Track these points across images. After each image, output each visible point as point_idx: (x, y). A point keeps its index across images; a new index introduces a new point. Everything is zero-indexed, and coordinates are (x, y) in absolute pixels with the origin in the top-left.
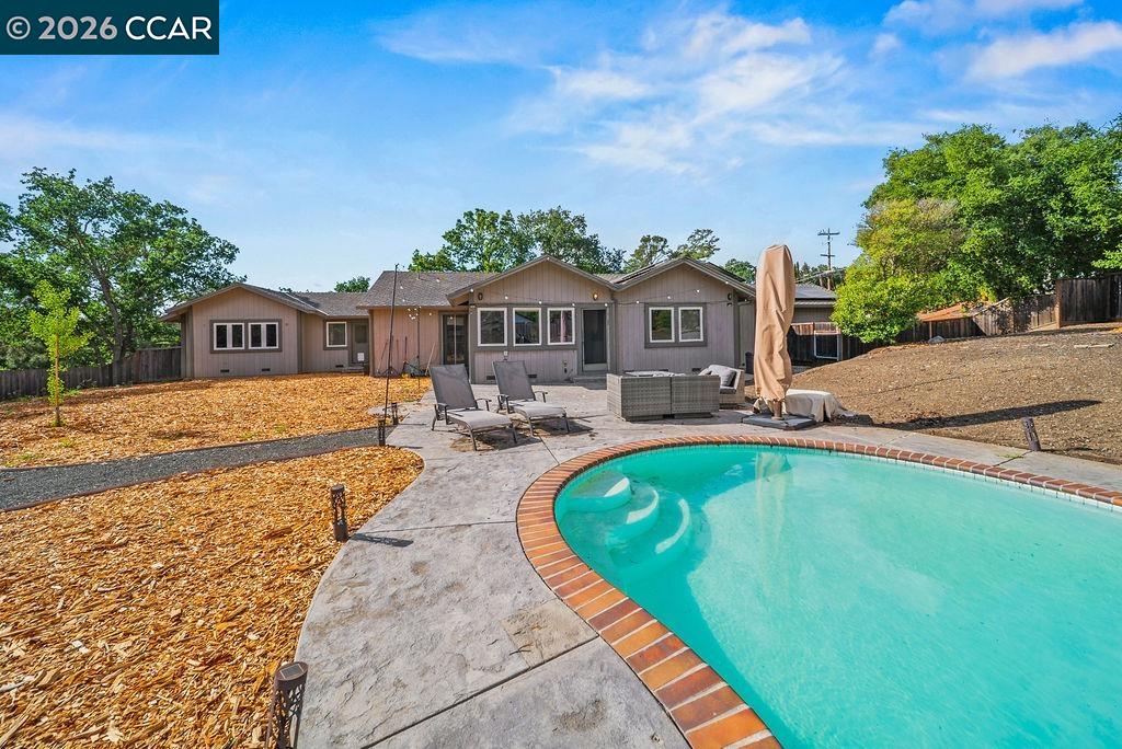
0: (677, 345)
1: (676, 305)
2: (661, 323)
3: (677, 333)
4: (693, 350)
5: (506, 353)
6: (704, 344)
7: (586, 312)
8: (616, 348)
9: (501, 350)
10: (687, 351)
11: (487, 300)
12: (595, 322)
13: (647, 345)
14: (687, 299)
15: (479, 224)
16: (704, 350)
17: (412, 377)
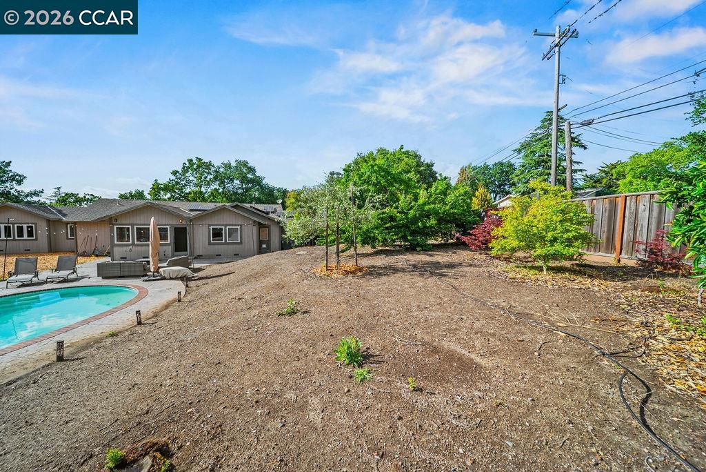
0: (226, 243)
1: (226, 226)
2: (217, 234)
3: (226, 237)
4: (235, 246)
5: (131, 247)
6: (241, 243)
7: (175, 228)
8: (192, 245)
9: (128, 245)
10: (231, 246)
11: (119, 222)
12: (181, 233)
13: (210, 243)
14: (231, 223)
15: (199, 167)
16: (240, 246)
17: (97, 256)
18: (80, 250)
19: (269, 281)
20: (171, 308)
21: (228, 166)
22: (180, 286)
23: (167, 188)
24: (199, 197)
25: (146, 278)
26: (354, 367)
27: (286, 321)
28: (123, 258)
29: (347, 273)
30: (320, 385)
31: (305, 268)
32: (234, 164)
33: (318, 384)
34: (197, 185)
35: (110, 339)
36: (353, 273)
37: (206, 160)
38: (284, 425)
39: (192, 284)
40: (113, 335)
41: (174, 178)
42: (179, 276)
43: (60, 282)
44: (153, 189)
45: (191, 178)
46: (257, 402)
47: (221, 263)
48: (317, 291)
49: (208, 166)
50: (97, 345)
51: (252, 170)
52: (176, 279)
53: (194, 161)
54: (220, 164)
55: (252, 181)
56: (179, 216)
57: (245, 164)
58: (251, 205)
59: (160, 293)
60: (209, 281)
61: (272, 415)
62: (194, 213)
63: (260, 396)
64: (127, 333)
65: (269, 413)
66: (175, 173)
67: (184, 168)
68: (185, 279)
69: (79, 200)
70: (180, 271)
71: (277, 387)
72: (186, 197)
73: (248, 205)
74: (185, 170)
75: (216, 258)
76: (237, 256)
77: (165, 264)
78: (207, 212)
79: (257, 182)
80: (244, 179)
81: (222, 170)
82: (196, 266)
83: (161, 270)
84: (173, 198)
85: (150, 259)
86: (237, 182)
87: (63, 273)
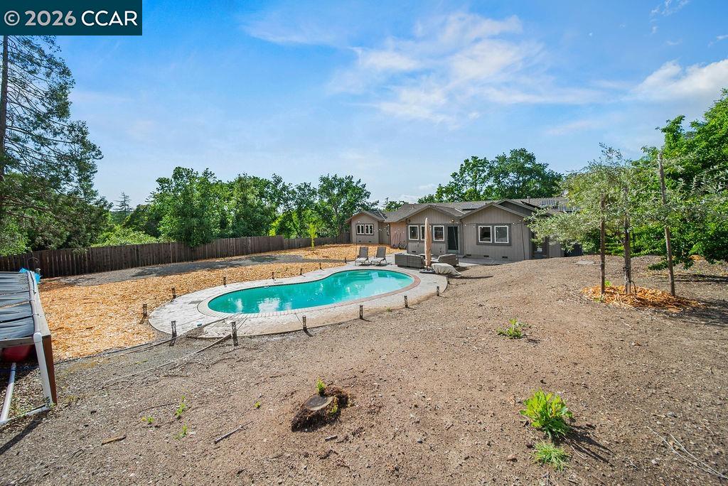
0: (493, 244)
1: (493, 225)
2: (485, 234)
3: (494, 237)
4: (503, 248)
5: (417, 243)
6: (510, 245)
7: (449, 227)
8: (463, 244)
9: (417, 241)
10: (500, 248)
11: (411, 222)
12: (453, 232)
13: (478, 244)
14: (499, 222)
15: (474, 166)
16: (509, 247)
17: (400, 249)
18: (393, 243)
19: (518, 292)
20: (430, 300)
21: (502, 159)
22: (442, 281)
23: (449, 190)
24: (475, 195)
25: (422, 270)
26: (545, 438)
27: (502, 343)
28: (414, 252)
29: (642, 303)
30: (484, 430)
31: (573, 284)
32: (508, 156)
33: (482, 427)
34: (472, 184)
35: (387, 313)
36: (658, 306)
37: (481, 157)
38: (421, 442)
39: (454, 281)
40: (390, 311)
41: (453, 180)
42: (446, 272)
43: (377, 265)
44: (438, 192)
45: (468, 178)
46: (416, 406)
47: (486, 265)
48: (569, 319)
49: (484, 162)
50: (380, 315)
51: (530, 158)
52: (443, 274)
53: (471, 161)
54: (494, 159)
55: (530, 171)
56: (451, 216)
57: (522, 153)
58: (524, 200)
59: (427, 284)
60: (468, 281)
61: (419, 425)
62: (465, 213)
63: (423, 404)
64: (397, 312)
65: (418, 422)
66: (454, 175)
67: (462, 168)
68: (450, 276)
69: (397, 206)
70: (446, 267)
71: (441, 404)
72: (462, 198)
73: (519, 201)
74: (463, 171)
75: (484, 259)
76: (505, 259)
77: (437, 260)
78: (474, 211)
79: (538, 172)
80: (521, 170)
81: (496, 164)
82: (461, 264)
83: (433, 264)
84: (453, 199)
85: (425, 255)
86: (512, 176)
87: (379, 259)
